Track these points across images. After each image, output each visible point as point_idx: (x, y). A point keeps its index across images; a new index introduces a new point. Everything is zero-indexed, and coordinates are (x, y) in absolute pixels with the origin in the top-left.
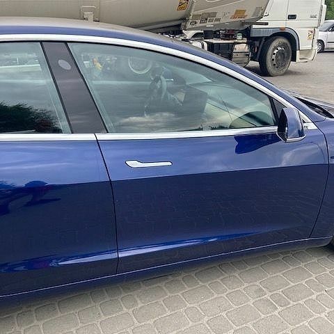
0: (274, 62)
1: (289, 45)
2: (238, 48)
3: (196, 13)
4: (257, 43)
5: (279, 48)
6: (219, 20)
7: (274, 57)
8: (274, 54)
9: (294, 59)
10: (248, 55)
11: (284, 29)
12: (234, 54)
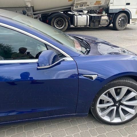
0: (120, 24)
1: (127, 17)
2: (103, 18)
3: (77, 2)
4: (111, 16)
5: (122, 18)
6: (88, 5)
7: (119, 22)
8: (120, 20)
9: (129, 23)
10: (108, 21)
11: (124, 9)
12: (101, 21)
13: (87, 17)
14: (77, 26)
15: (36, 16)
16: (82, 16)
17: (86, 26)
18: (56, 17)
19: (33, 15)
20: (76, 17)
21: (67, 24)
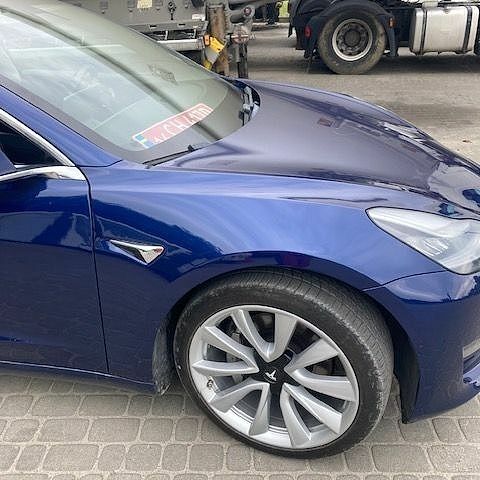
13: (470, 15)
14: (421, 51)
15: (238, 12)
16: (446, 11)
17: (462, 52)
18: (340, 15)
19: (227, 7)
20: (420, 14)
21: (381, 41)
